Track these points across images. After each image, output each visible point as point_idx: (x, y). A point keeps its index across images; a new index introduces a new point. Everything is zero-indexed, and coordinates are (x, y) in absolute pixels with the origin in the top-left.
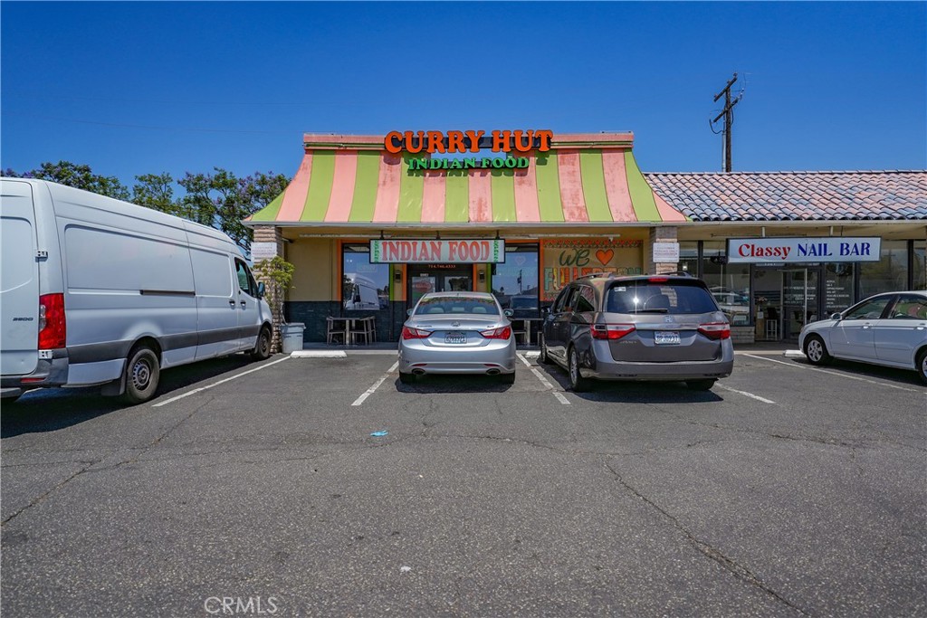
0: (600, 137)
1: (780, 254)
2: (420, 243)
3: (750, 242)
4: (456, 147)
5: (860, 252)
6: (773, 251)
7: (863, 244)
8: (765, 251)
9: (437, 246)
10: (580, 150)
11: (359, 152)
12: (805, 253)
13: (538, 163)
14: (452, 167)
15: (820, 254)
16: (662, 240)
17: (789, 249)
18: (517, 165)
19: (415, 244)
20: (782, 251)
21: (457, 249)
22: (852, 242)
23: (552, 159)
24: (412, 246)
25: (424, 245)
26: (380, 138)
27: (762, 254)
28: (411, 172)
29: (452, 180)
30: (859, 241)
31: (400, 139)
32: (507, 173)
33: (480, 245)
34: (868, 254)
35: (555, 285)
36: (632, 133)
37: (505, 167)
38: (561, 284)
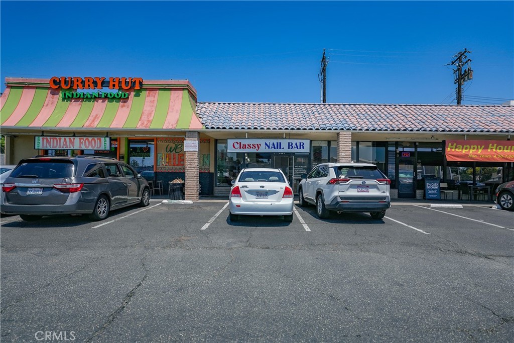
0: (170, 82)
1: (255, 147)
2: (63, 139)
3: (239, 141)
4: (89, 86)
5: (299, 147)
6: (252, 146)
7: (300, 143)
8: (247, 146)
9: (73, 140)
10: (159, 89)
11: (37, 88)
12: (269, 147)
13: (135, 96)
14: (85, 97)
15: (277, 148)
16: (189, 139)
17: (260, 145)
18: (121, 96)
19: (60, 139)
20: (256, 146)
21: (84, 142)
22: (294, 142)
23: (144, 94)
24: (58, 140)
25: (65, 139)
26: (47, 80)
27: (245, 148)
28: (64, 99)
29: (86, 104)
30: (298, 142)
31: (58, 81)
32: (117, 100)
33: (96, 140)
34: (303, 148)
35: (163, 163)
36: (187, 81)
37: (114, 97)
38: (167, 163)
